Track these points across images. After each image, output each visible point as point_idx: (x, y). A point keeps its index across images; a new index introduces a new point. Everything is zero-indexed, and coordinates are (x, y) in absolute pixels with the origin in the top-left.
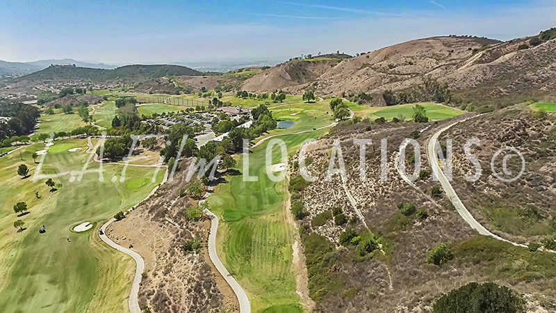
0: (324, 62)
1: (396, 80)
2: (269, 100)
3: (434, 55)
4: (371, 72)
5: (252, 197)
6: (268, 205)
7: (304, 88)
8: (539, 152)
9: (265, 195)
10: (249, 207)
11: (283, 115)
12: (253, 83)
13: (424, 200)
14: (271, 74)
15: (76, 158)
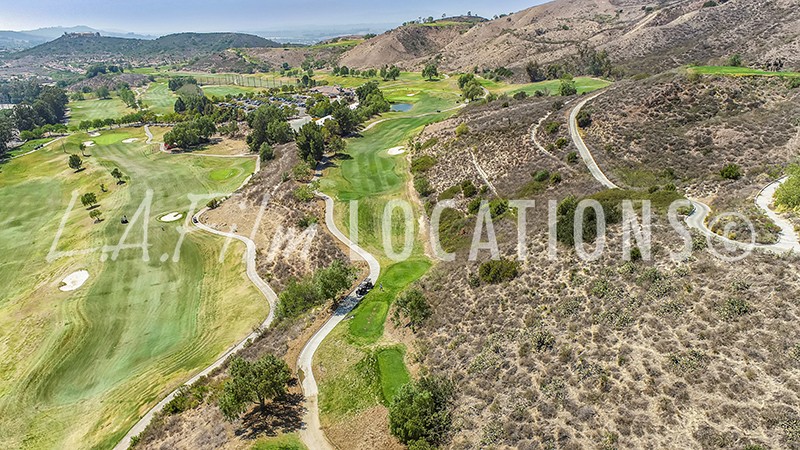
0: (450, 27)
1: (545, 49)
2: (378, 77)
3: (596, 16)
4: (513, 39)
5: (368, 180)
6: (388, 187)
7: (423, 63)
8: (688, 117)
9: (383, 178)
10: (366, 189)
11: (397, 96)
12: (354, 57)
13: (559, 167)
14: (379, 44)
15: (136, 149)
